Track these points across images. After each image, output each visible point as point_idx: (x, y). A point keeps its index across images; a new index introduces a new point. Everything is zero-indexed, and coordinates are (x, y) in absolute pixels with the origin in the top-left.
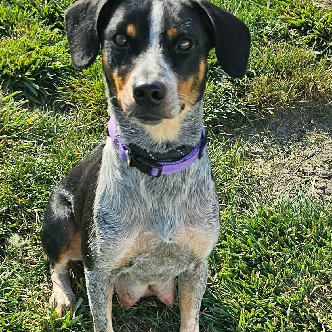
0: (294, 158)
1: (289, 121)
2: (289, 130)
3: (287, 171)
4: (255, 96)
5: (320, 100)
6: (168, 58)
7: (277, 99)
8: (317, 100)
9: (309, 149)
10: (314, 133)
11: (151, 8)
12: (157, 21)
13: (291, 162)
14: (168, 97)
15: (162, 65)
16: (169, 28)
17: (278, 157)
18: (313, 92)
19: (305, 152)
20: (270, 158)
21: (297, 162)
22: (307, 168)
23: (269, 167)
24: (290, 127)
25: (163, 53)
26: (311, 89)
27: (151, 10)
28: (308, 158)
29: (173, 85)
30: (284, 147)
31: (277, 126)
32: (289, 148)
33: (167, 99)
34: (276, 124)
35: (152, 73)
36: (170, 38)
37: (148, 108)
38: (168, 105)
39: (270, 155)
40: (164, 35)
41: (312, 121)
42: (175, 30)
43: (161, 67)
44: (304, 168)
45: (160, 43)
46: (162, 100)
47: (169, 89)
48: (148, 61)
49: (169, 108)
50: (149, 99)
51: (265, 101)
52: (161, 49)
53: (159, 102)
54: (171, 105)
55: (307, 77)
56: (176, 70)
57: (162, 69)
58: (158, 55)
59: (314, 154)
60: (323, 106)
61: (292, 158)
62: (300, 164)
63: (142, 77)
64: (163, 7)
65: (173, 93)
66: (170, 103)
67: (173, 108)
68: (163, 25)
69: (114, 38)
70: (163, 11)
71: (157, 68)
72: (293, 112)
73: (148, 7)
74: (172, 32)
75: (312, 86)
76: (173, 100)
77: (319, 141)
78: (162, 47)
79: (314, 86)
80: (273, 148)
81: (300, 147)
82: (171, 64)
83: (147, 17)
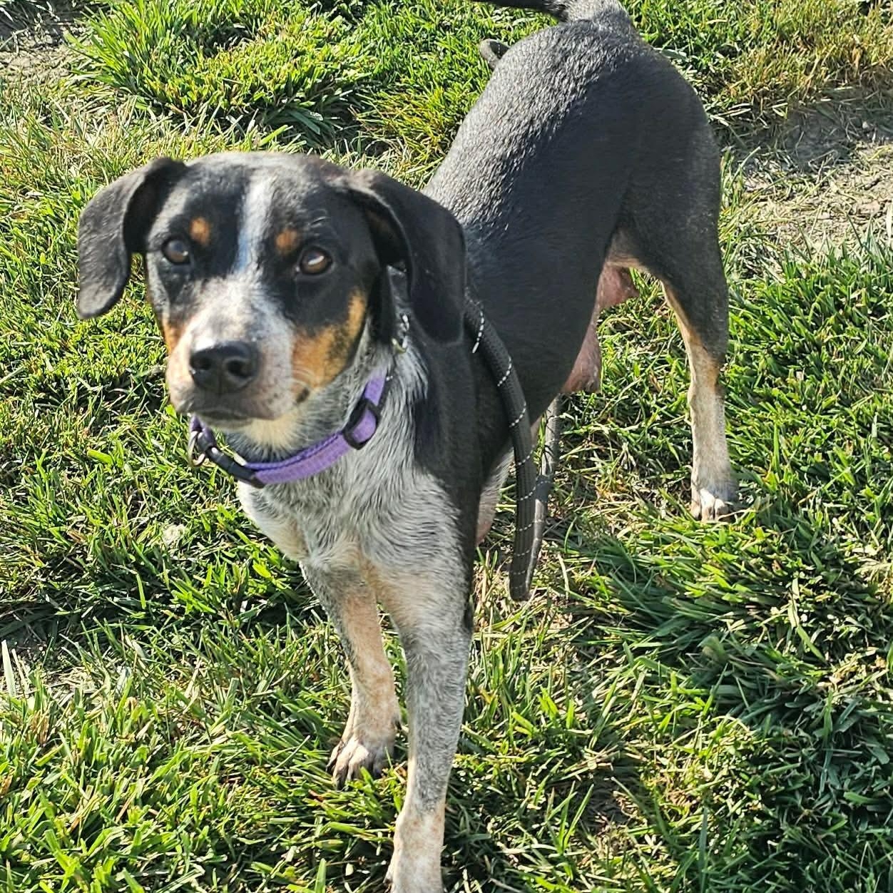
0: (838, 192)
1: (817, 129)
2: (819, 146)
3: (826, 215)
4: (743, 86)
5: (877, 83)
6: (273, 290)
7: (790, 88)
8: (870, 85)
9: (866, 173)
10: (871, 145)
11: (246, 189)
12: (257, 215)
13: (830, 200)
14: (266, 374)
15: (257, 306)
16: (280, 232)
17: (805, 194)
18: (861, 69)
19: (858, 179)
20: (788, 199)
21: (844, 198)
22: (868, 207)
23: (788, 211)
24: (820, 140)
25: (263, 280)
26: (856, 62)
27: (245, 194)
28: (866, 189)
29: (281, 348)
30: (814, 176)
31: (795, 141)
32: (824, 176)
33: (262, 378)
34: (791, 137)
35: (232, 322)
36: (280, 252)
37: (220, 394)
38: (265, 391)
39: (787, 192)
40: (268, 244)
41: (865, 125)
42: (294, 235)
43: (254, 309)
44: (861, 207)
45: (259, 262)
46: (250, 379)
47: (268, 357)
48: (227, 298)
49: (266, 397)
50: (221, 377)
51: (765, 94)
52: (260, 273)
53: (243, 383)
54: (272, 392)
55: (846, 42)
56: (292, 315)
57: (256, 314)
58: (252, 285)
59: (878, 181)
60: (884, 95)
61: (832, 194)
62: (851, 201)
63: (209, 331)
64: (273, 188)
65: (279, 366)
66: (270, 386)
67: (276, 396)
68: (268, 224)
69: (163, 248)
70: (270, 196)
71: (244, 313)
72: (824, 112)
73: (238, 186)
74: (285, 240)
75: (858, 57)
76: (276, 381)
77: (884, 156)
78: (262, 269)
79: (862, 57)
80: (791, 179)
81: (847, 171)
82: (280, 302)
83: (233, 207)
